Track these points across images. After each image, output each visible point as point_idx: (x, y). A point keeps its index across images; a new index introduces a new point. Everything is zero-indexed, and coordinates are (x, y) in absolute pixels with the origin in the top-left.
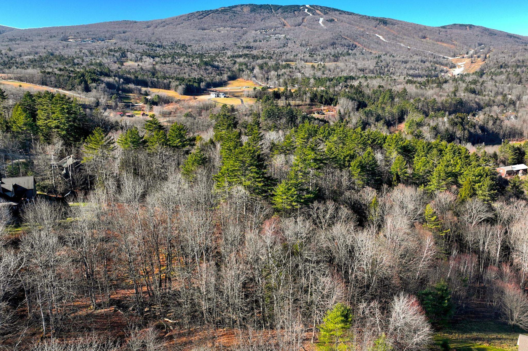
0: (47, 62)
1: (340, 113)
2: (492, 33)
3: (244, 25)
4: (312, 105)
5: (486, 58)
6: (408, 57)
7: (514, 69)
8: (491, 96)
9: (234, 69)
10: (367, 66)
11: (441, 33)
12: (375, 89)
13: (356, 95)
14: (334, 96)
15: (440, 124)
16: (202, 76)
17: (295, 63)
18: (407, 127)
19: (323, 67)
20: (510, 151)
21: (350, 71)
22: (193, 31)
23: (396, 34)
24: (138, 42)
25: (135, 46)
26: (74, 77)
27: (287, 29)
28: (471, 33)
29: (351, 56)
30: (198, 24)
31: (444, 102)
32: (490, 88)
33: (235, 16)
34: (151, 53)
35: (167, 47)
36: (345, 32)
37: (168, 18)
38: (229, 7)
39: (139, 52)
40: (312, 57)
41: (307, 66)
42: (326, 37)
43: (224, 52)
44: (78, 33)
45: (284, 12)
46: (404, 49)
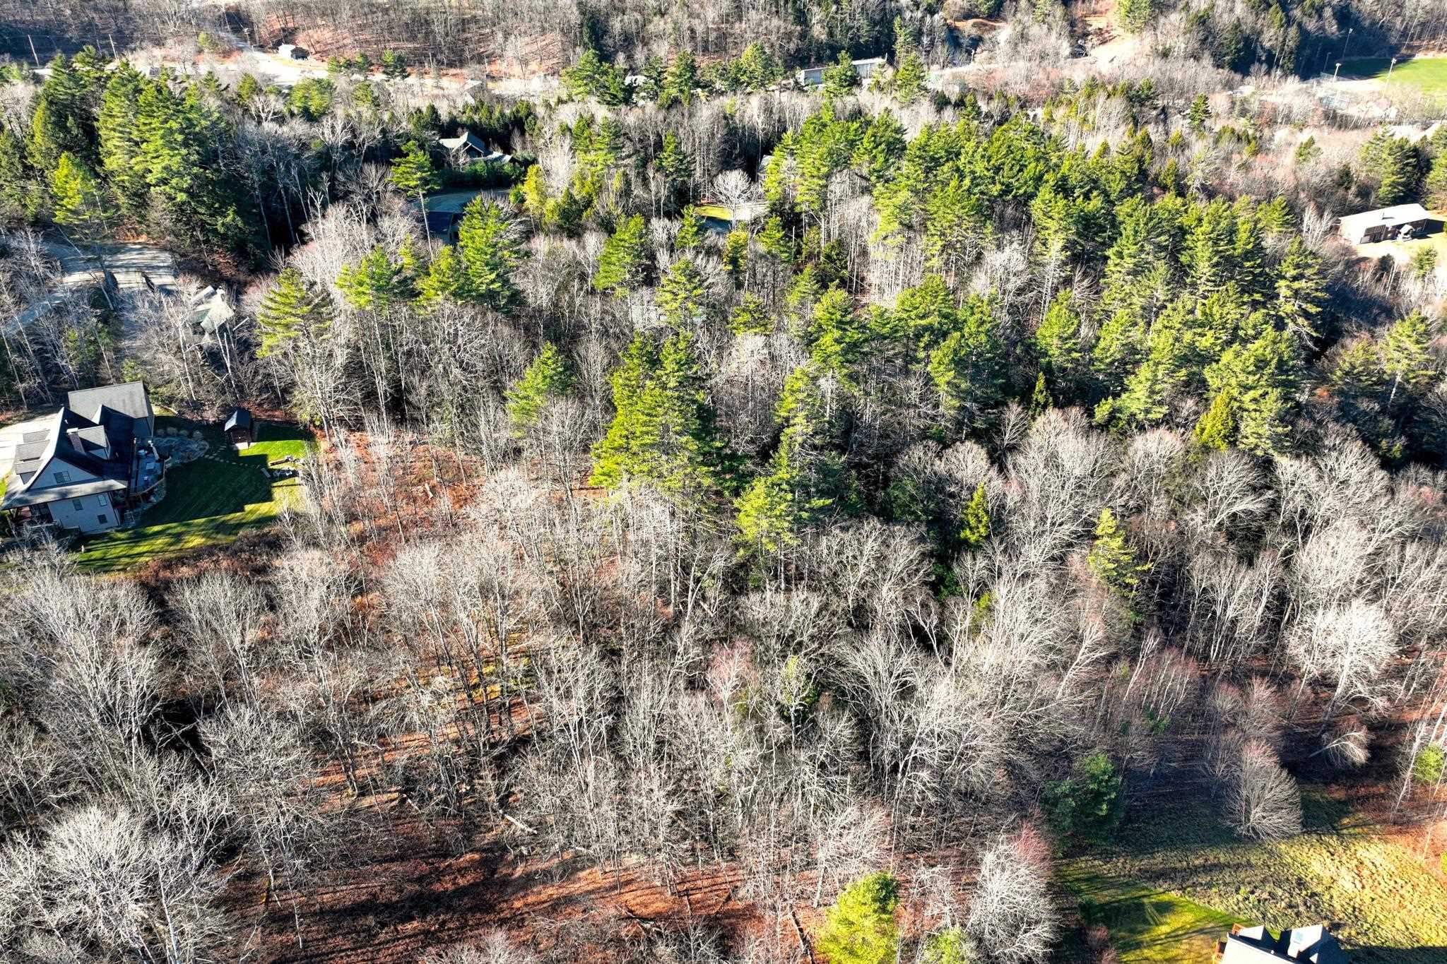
18: (1123, 10)
20: (1391, 160)
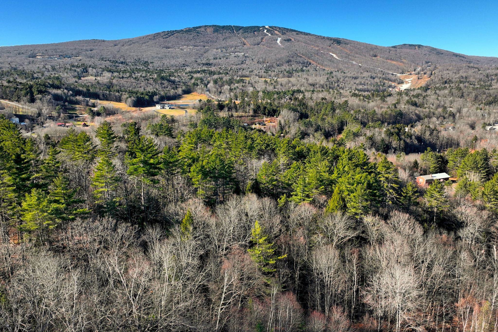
0: (8, 76)
1: (280, 124)
2: (439, 53)
3: (206, 44)
4: (255, 116)
5: (432, 74)
6: (359, 74)
7: (457, 84)
8: (432, 108)
9: (189, 84)
10: (318, 81)
11: (391, 52)
12: (318, 101)
13: (299, 107)
14: (277, 107)
15: (377, 134)
16: (157, 89)
17: (249, 78)
18: (344, 137)
19: (275, 82)
20: (432, 159)
21: (301, 86)
22: (157, 49)
23: (349, 52)
24: (102, 59)
25: (98, 63)
26: (21, 89)
27: (246, 48)
28: (420, 52)
29: (305, 73)
30: (162, 43)
31: (384, 113)
32: (432, 101)
33: (198, 36)
34: (112, 68)
35: (130, 64)
36: (301, 51)
37: (136, 38)
38: (193, 28)
39: (101, 68)
40: (267, 73)
41: (260, 81)
42: (283, 55)
43: (184, 68)
44: (46, 50)
45: (245, 32)
46: (355, 66)
